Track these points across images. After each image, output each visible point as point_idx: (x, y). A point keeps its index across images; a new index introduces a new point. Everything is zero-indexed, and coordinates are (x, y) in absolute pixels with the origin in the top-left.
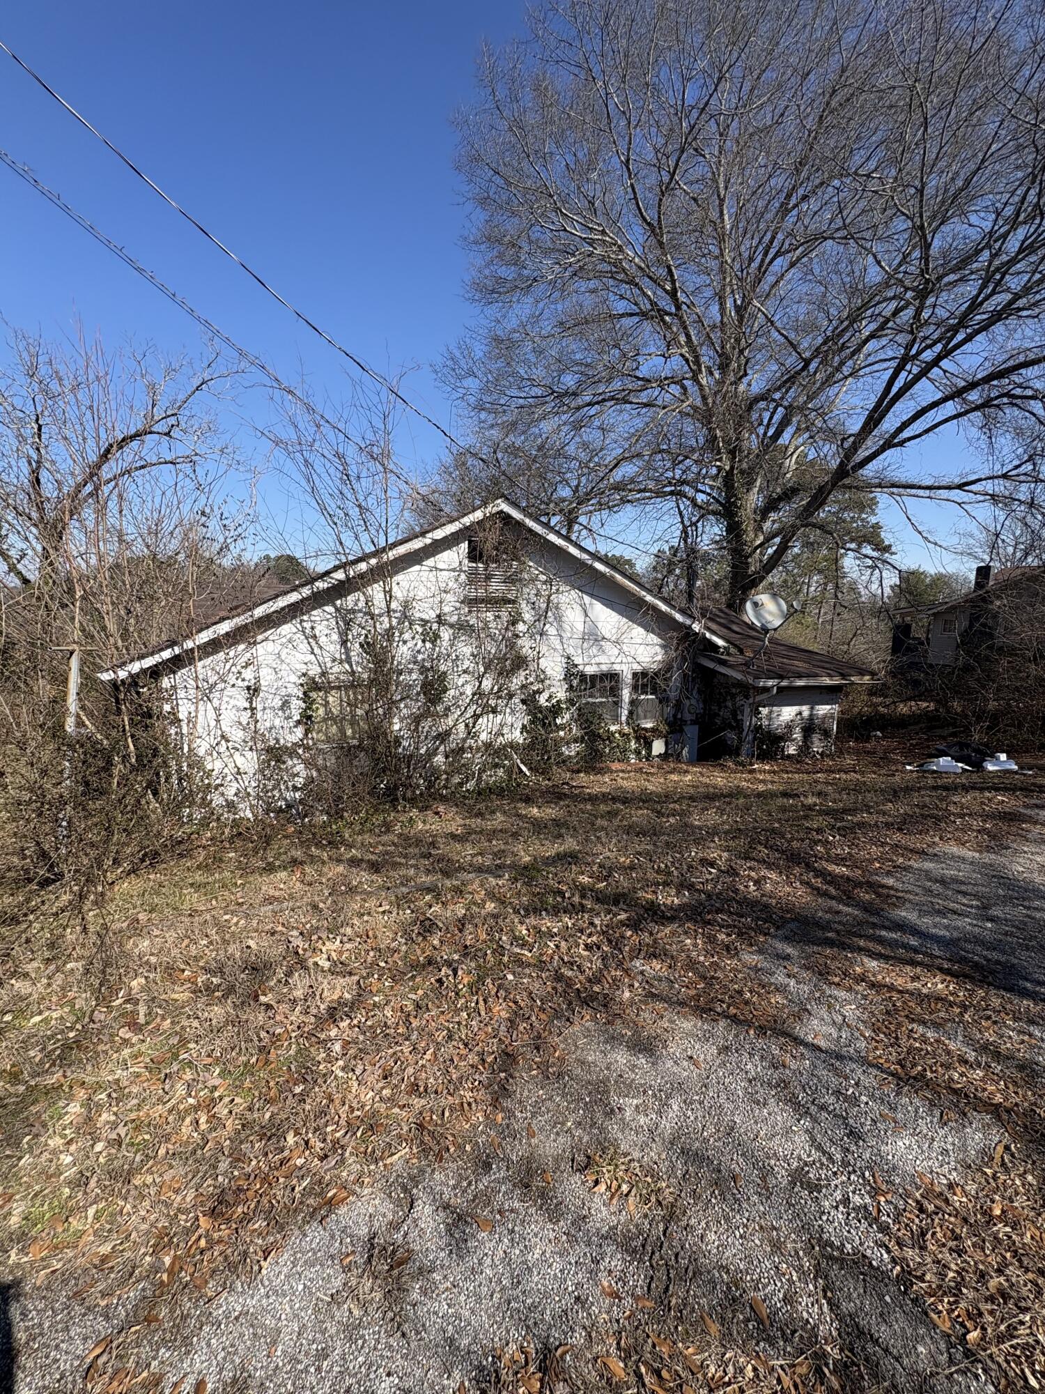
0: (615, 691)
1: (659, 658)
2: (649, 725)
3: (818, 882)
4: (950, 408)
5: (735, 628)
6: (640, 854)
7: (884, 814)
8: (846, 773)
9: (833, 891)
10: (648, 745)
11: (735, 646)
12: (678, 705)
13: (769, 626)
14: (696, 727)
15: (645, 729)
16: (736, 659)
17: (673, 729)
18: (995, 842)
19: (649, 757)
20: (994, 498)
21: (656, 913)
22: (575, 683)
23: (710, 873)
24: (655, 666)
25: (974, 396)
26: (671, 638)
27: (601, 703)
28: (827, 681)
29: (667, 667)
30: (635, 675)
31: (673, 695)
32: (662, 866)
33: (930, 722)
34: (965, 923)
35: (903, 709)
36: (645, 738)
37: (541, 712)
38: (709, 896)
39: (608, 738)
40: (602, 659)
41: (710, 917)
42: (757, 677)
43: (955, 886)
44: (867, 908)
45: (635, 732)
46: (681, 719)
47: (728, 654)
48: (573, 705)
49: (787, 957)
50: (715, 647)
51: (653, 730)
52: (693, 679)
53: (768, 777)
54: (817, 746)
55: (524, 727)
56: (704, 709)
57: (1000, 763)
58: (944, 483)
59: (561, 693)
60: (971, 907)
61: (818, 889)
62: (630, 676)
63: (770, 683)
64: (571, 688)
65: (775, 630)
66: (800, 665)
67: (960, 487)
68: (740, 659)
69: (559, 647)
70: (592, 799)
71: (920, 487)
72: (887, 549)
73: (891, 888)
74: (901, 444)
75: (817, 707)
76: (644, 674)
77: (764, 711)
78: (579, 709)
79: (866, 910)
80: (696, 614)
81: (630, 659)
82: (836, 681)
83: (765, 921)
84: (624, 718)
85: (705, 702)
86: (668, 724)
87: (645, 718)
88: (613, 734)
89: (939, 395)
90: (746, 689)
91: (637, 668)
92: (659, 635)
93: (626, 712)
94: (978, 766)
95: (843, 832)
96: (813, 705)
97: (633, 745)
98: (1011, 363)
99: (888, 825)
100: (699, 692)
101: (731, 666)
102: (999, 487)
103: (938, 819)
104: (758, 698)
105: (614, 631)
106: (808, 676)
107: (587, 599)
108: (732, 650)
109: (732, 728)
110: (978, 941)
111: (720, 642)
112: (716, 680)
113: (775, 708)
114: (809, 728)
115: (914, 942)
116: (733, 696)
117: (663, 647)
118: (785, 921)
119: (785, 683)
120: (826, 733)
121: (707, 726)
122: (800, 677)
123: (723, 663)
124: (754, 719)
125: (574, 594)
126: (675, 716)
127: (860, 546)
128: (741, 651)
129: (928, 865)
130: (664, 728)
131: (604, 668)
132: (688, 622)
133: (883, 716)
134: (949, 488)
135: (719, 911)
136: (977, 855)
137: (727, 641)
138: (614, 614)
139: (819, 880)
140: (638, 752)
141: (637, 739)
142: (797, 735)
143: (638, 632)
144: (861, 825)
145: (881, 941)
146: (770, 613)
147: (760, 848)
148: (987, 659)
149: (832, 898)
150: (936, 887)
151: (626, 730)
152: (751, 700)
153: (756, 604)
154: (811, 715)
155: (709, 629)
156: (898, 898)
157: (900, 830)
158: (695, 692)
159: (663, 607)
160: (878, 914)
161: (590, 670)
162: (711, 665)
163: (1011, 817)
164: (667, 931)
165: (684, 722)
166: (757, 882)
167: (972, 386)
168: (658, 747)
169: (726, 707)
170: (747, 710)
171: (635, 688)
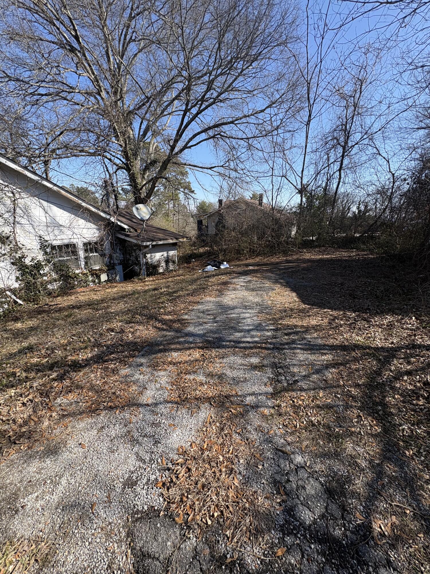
0: (75, 252)
1: (97, 235)
2: (97, 268)
3: (159, 325)
4: (203, 136)
5: (134, 220)
6: (74, 335)
7: (188, 290)
8: (179, 276)
9: (164, 327)
10: (98, 277)
11: (133, 228)
12: (111, 257)
13: (145, 219)
14: (121, 266)
15: (96, 270)
16: (133, 234)
17: (110, 268)
18: (221, 293)
19: (100, 282)
20: (220, 174)
21: (76, 366)
22: (48, 250)
23: (111, 335)
24: (95, 240)
25: (211, 133)
26: (100, 225)
27: (67, 260)
28: (171, 241)
29: (102, 240)
30: (85, 244)
31: (107, 252)
32: (86, 338)
33: (208, 254)
34: (208, 326)
35: (201, 250)
36: (96, 274)
37: (28, 268)
38: (108, 347)
39: (75, 277)
40: (63, 237)
41: (107, 358)
42: (143, 241)
43: (207, 313)
44: (177, 331)
45: (90, 272)
46: (113, 263)
47: (130, 232)
48: (50, 262)
49: (141, 365)
50: (124, 229)
51: (100, 270)
52: (116, 244)
53: (150, 283)
54: (171, 267)
55: (17, 278)
56: (124, 258)
57: (225, 266)
58: (206, 167)
59: (40, 257)
60: (210, 319)
61: (159, 328)
62: (82, 245)
63: (148, 243)
64: (46, 253)
65: (147, 220)
66: (161, 236)
67: (210, 168)
68: (136, 234)
69: (32, 231)
70: (60, 310)
71: (198, 167)
72: (193, 192)
73: (187, 320)
74: (190, 147)
75: (169, 252)
76: (90, 243)
77: (148, 256)
78: (54, 264)
79: (176, 331)
80: (112, 213)
81: (79, 236)
82: (175, 241)
83: (134, 351)
84: (83, 266)
85: (123, 254)
86: (107, 266)
87: (95, 264)
88: (78, 274)
89: (200, 130)
90: (139, 247)
91: (85, 241)
92: (94, 223)
93: (84, 263)
94: (219, 267)
95: (171, 301)
96: (168, 251)
97: (90, 278)
98: (220, 122)
99: (188, 295)
100: (120, 250)
101: (131, 237)
102: (221, 170)
103: (204, 288)
104: (144, 251)
105: (67, 221)
106: (164, 240)
107: (45, 204)
108: (132, 230)
109: (136, 265)
110: (211, 331)
111: (126, 227)
112: (126, 244)
113: (153, 254)
114: (167, 261)
115: (191, 339)
116: (135, 250)
117: (98, 229)
118: (143, 347)
119: (154, 243)
120: (174, 262)
121: (125, 264)
122: (160, 240)
123: (128, 236)
124: (144, 260)
125: (35, 200)
126: (110, 262)
127: (184, 190)
128: (136, 231)
129: (200, 307)
130: (105, 268)
131: (66, 242)
132: (108, 217)
133: (195, 253)
134: (207, 168)
135: (112, 353)
136: (214, 299)
137: (129, 226)
138: (65, 212)
139: (160, 324)
140: (94, 282)
141: (92, 275)
142: (163, 264)
143: (82, 222)
144: (179, 296)
145: (179, 343)
146: (144, 213)
147: (137, 316)
148: (222, 231)
149: (164, 330)
150: (202, 315)
151: (85, 271)
152: (142, 252)
153: (137, 209)
154: (168, 255)
155: (119, 220)
156: (188, 323)
157: (192, 295)
158: (118, 250)
159: (93, 210)
160: (180, 332)
161: (56, 243)
162: (123, 237)
163: (225, 283)
164: (81, 374)
165: (114, 264)
166: (133, 333)
167: (210, 128)
168: (104, 277)
169: (133, 256)
170: (141, 256)
171: (86, 251)
